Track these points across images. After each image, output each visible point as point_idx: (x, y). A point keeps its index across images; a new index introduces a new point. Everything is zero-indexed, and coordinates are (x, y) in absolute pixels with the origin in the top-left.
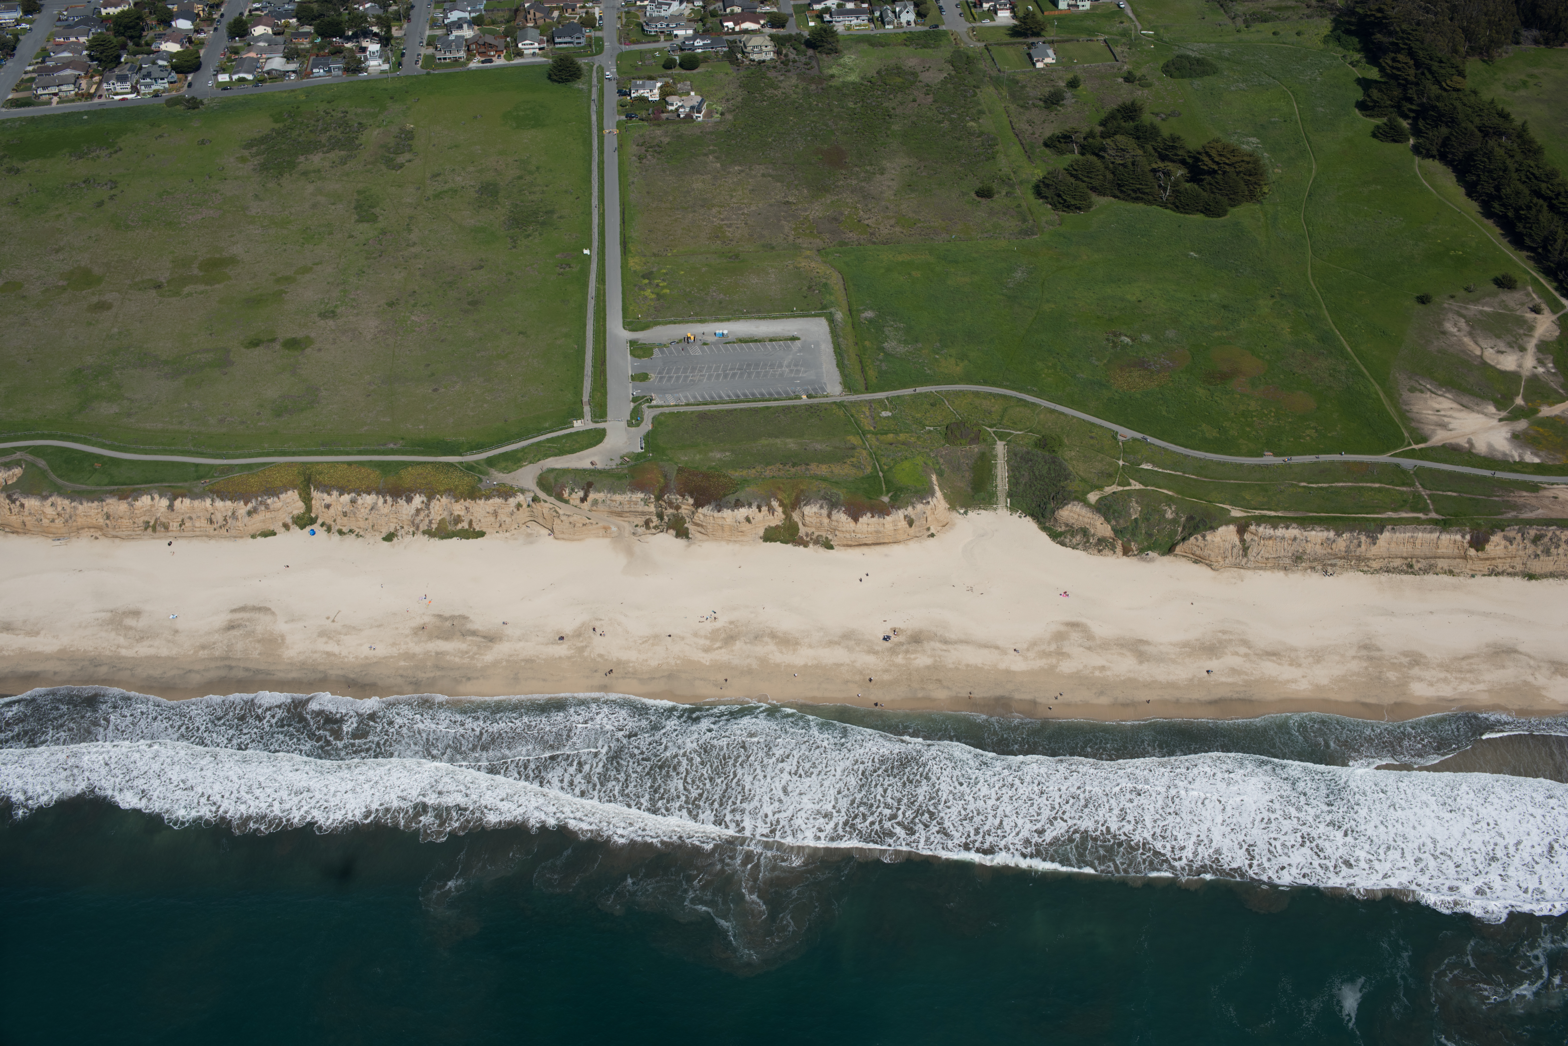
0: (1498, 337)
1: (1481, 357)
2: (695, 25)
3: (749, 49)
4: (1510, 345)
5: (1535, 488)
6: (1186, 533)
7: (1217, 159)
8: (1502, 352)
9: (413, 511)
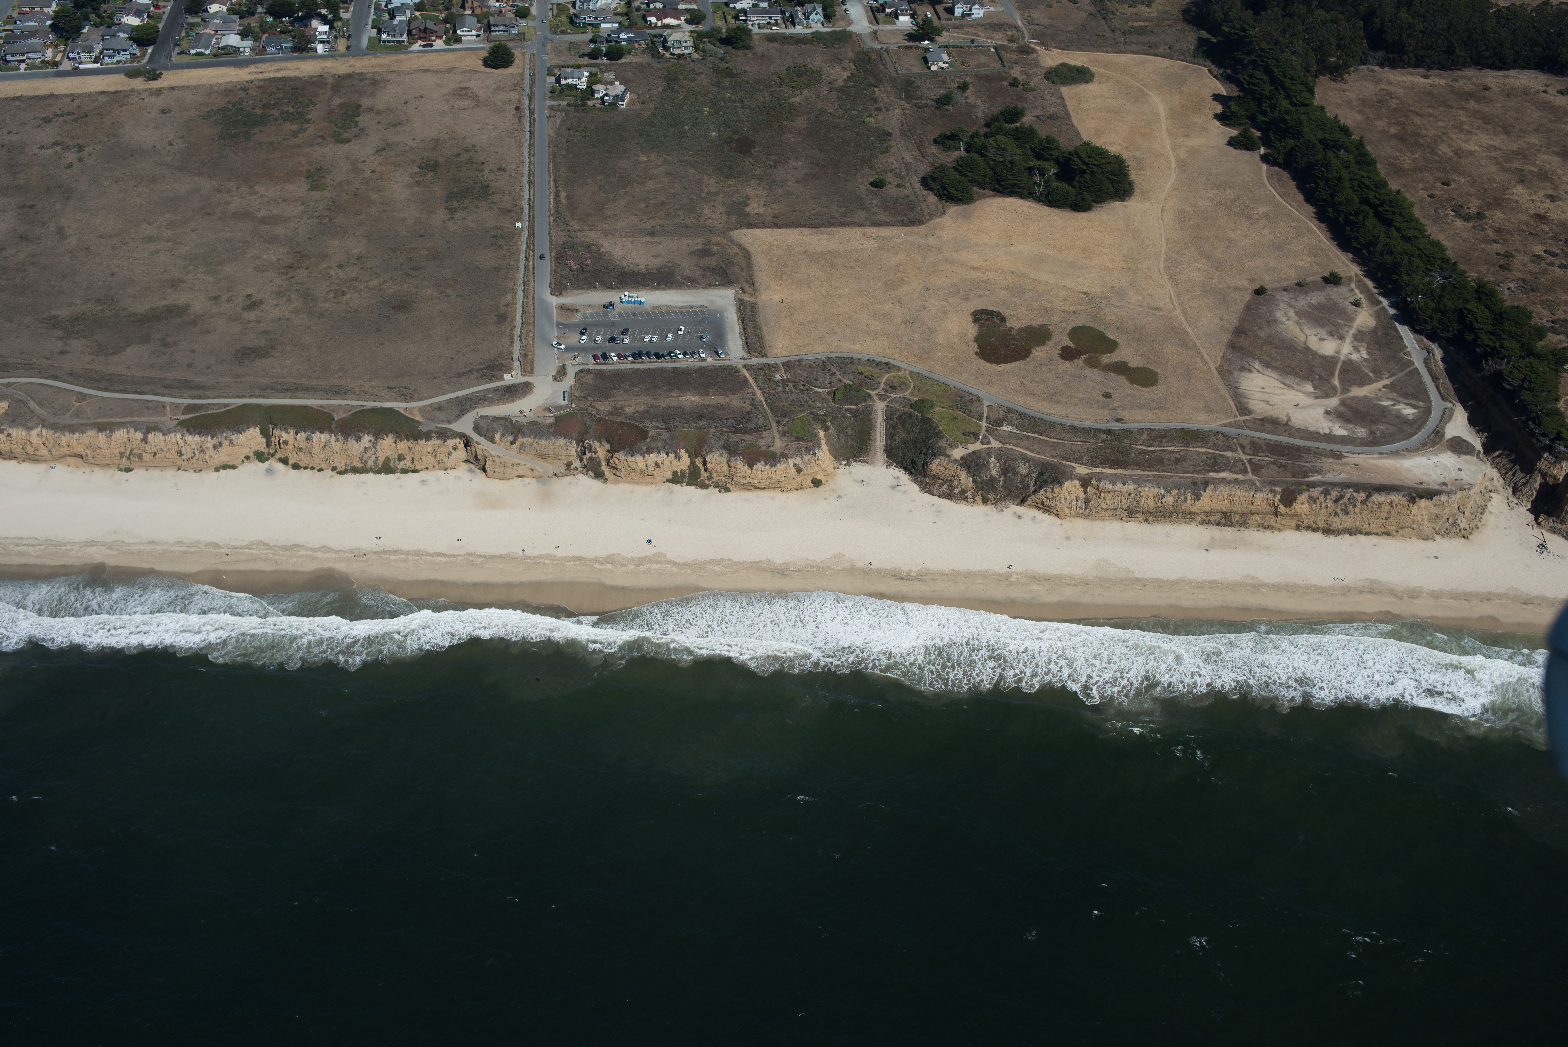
0: (1321, 326)
1: (1305, 343)
2: (620, 19)
3: (669, 44)
4: (1331, 334)
5: (1339, 457)
6: (1036, 487)
7: (1086, 160)
8: (1323, 340)
9: (362, 448)
